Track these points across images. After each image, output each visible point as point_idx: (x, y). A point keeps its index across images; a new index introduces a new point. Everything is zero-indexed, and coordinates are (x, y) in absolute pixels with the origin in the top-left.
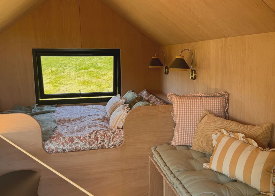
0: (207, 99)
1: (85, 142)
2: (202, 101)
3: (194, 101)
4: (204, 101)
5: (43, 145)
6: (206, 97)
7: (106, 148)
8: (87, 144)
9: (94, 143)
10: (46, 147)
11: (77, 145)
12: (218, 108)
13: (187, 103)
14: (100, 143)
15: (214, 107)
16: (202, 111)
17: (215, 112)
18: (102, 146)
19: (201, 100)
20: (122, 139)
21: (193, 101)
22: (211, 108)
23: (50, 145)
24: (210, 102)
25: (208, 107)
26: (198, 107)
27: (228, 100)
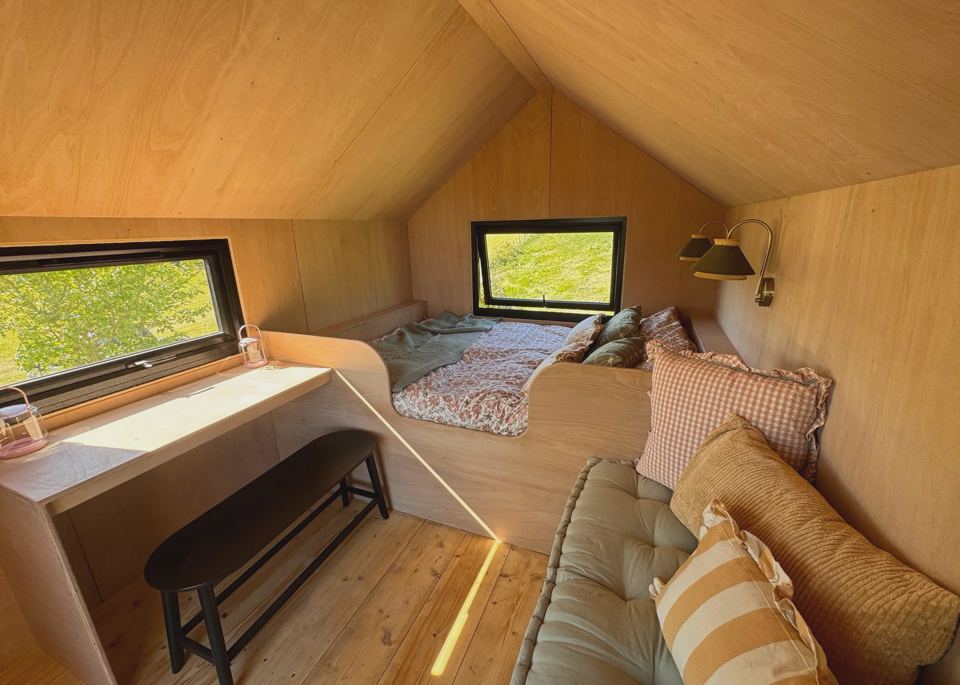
0: (751, 381)
1: (455, 411)
2: (731, 386)
3: (708, 380)
4: (738, 387)
5: (392, 400)
6: (750, 373)
7: (492, 433)
8: (457, 417)
9: (470, 417)
10: (396, 403)
11: (441, 414)
12: (782, 417)
13: (684, 380)
14: (481, 421)
15: (766, 413)
16: (724, 413)
17: (767, 428)
18: (484, 427)
19: (729, 382)
20: (525, 424)
21: (702, 379)
22: (755, 413)
23: (402, 402)
24: (757, 392)
25: (746, 407)
26: (714, 399)
27: (827, 401)
